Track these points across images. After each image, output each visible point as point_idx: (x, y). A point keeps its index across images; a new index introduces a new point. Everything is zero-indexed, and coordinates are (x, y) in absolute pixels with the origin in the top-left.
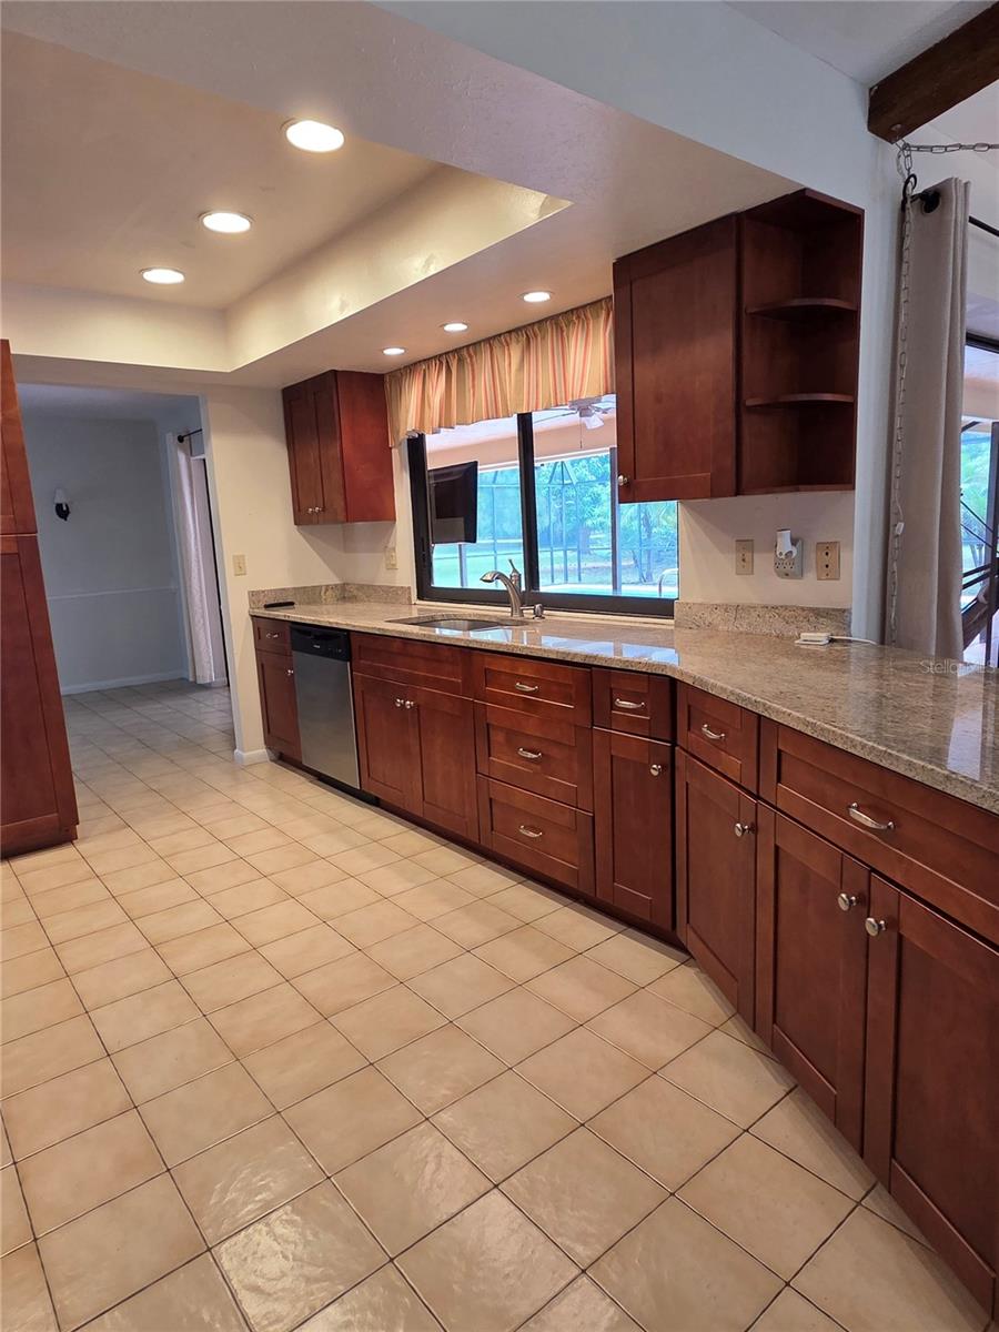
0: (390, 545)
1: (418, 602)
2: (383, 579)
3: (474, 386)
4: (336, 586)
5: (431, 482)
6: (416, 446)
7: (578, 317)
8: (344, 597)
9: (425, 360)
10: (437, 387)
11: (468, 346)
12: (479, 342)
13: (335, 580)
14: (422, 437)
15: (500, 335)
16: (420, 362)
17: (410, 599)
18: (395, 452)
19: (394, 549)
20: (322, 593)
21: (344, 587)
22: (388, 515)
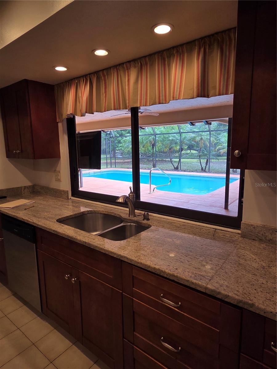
0: (58, 169)
1: (72, 198)
2: (54, 185)
3: (105, 92)
4: (30, 186)
5: (78, 139)
6: (71, 122)
7: (177, 52)
8: (34, 192)
9: (77, 78)
10: (85, 92)
11: (103, 70)
12: (110, 68)
13: (28, 183)
14: (74, 118)
15: (123, 64)
16: (74, 79)
17: (68, 196)
18: (60, 125)
19: (59, 172)
20: (22, 190)
21: (33, 187)
22: (56, 155)
